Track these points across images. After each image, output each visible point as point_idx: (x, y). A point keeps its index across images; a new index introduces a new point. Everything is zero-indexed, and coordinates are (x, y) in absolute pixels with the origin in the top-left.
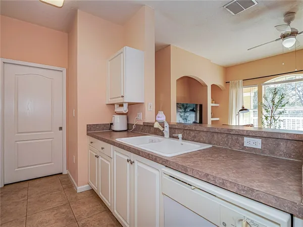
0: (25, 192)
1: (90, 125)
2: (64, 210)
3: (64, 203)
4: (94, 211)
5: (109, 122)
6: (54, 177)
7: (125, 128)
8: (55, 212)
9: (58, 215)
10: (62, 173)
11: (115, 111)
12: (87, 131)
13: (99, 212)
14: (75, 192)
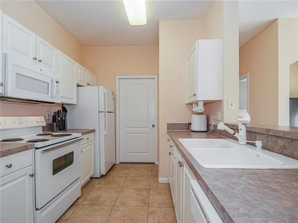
0: (127, 171)
1: (170, 124)
2: (144, 193)
3: (147, 187)
4: (166, 204)
5: (187, 122)
6: (149, 165)
7: (204, 129)
8: (138, 193)
9: (139, 195)
10: (154, 163)
11: (193, 110)
12: (168, 129)
13: (169, 206)
14: (157, 181)
